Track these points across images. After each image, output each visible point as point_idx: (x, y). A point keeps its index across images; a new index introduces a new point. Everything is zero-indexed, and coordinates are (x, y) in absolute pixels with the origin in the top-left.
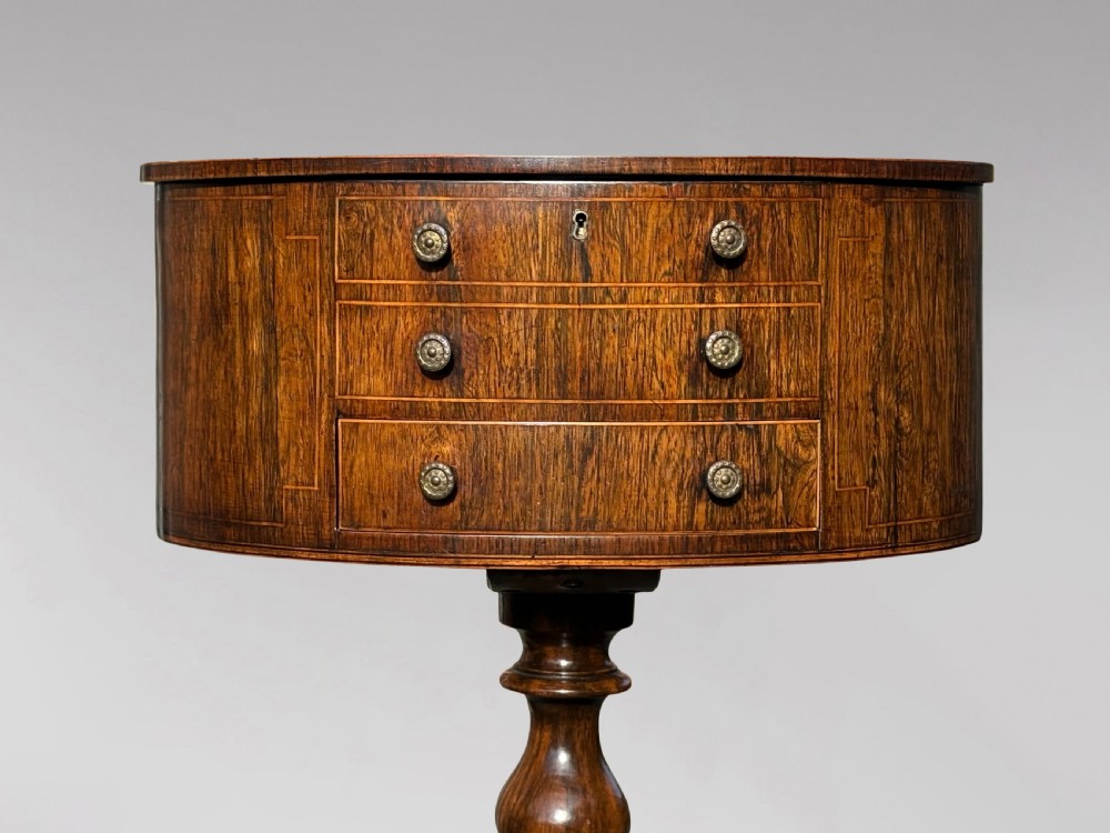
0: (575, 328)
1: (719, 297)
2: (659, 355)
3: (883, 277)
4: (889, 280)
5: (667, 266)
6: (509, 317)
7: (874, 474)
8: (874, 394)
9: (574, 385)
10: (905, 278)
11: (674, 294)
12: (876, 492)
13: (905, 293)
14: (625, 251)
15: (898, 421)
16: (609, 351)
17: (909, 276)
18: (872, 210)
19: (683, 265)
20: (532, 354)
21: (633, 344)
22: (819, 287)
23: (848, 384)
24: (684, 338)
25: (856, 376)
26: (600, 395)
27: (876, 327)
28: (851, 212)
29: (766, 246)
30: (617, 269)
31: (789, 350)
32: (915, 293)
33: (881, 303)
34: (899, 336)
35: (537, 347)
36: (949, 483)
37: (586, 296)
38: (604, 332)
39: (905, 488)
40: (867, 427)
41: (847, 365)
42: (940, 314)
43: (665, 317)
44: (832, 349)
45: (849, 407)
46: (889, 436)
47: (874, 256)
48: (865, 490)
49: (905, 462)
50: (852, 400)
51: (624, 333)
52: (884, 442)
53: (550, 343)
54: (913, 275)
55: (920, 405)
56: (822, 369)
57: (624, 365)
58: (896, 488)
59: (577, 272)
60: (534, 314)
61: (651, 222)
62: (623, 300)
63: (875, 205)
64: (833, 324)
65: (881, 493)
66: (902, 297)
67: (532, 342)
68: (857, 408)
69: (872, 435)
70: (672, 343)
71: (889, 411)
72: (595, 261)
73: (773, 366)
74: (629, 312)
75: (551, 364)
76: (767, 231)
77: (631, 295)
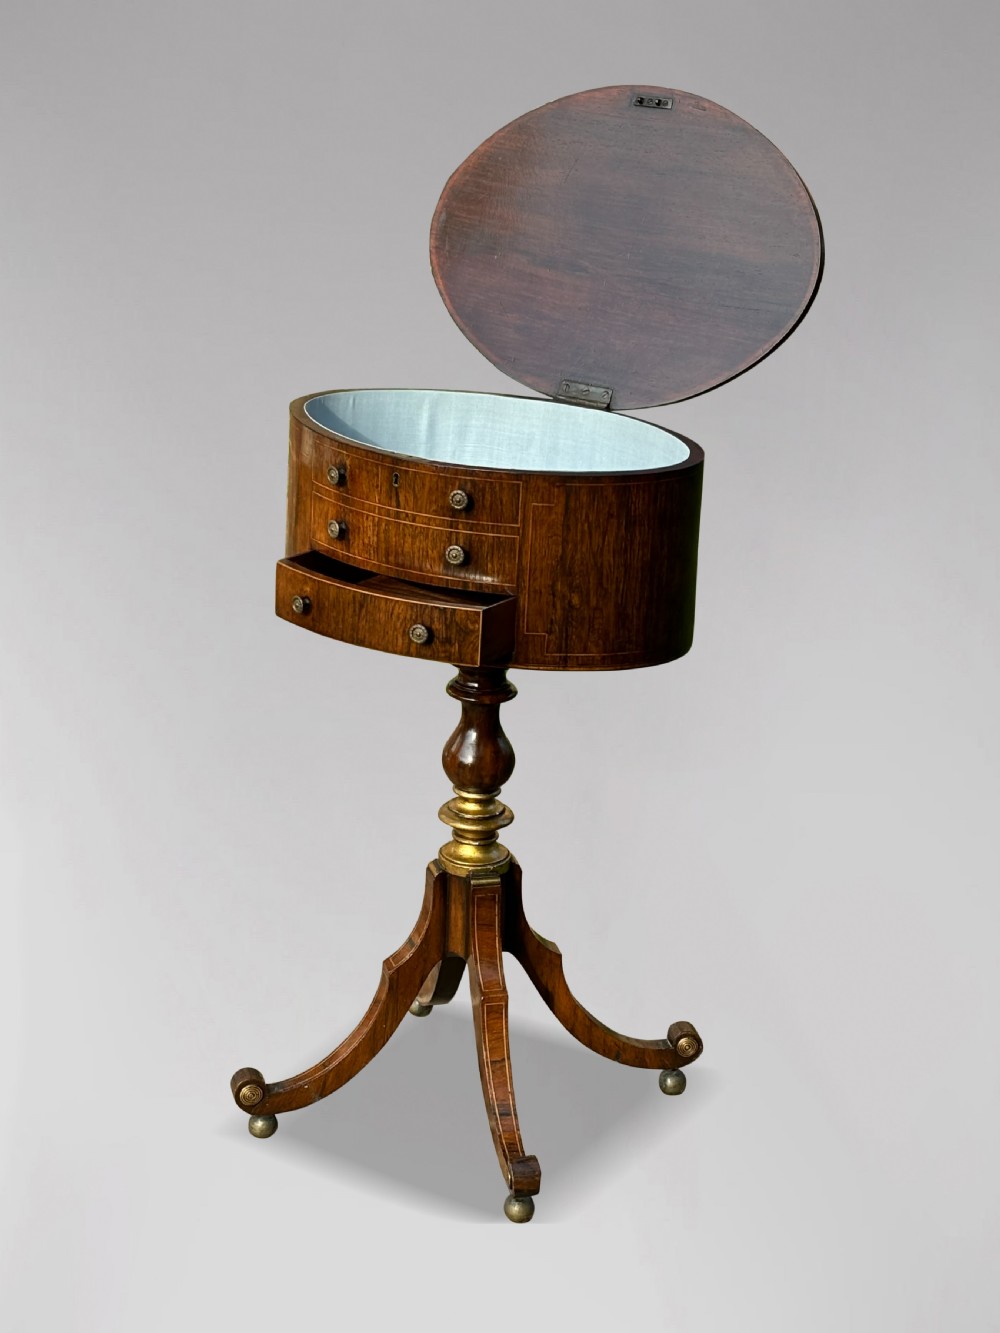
0: (393, 532)
1: (460, 526)
2: (430, 552)
3: (563, 526)
4: (566, 527)
5: (434, 507)
6: (367, 518)
7: (551, 628)
8: (553, 586)
9: (392, 559)
10: (579, 525)
11: (438, 522)
12: (553, 637)
13: (579, 535)
14: (415, 497)
15: (570, 602)
16: (406, 545)
17: (583, 525)
18: (556, 490)
19: (442, 508)
20: (375, 539)
21: (417, 543)
22: (518, 528)
23: (535, 580)
24: (442, 545)
25: (541, 576)
26: (403, 566)
27: (557, 551)
28: (541, 490)
29: (488, 504)
30: (411, 504)
31: (499, 558)
32: (587, 536)
33: (560, 539)
34: (573, 558)
35: (377, 536)
36: (611, 636)
37: (397, 515)
38: (405, 535)
39: (574, 637)
40: (547, 602)
41: (535, 570)
42: (609, 545)
43: (433, 533)
44: (526, 560)
45: (535, 591)
46: (563, 609)
47: (556, 513)
48: (544, 636)
49: (574, 623)
50: (537, 588)
51: (414, 537)
52: (559, 612)
53: (382, 535)
54: (586, 525)
55: (588, 595)
56: (519, 570)
57: (414, 553)
58: (567, 636)
59: (394, 503)
60: (377, 519)
61: (427, 484)
62: (414, 521)
63: (558, 487)
64: (527, 546)
65: (556, 638)
66: (576, 536)
67: (376, 533)
68: (541, 592)
69: (551, 607)
70: (436, 547)
71: (564, 596)
72: (402, 498)
73: (490, 566)
74: (417, 527)
75: (383, 546)
76: (488, 496)
77: (417, 519)
